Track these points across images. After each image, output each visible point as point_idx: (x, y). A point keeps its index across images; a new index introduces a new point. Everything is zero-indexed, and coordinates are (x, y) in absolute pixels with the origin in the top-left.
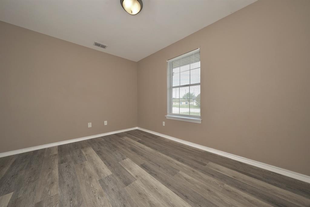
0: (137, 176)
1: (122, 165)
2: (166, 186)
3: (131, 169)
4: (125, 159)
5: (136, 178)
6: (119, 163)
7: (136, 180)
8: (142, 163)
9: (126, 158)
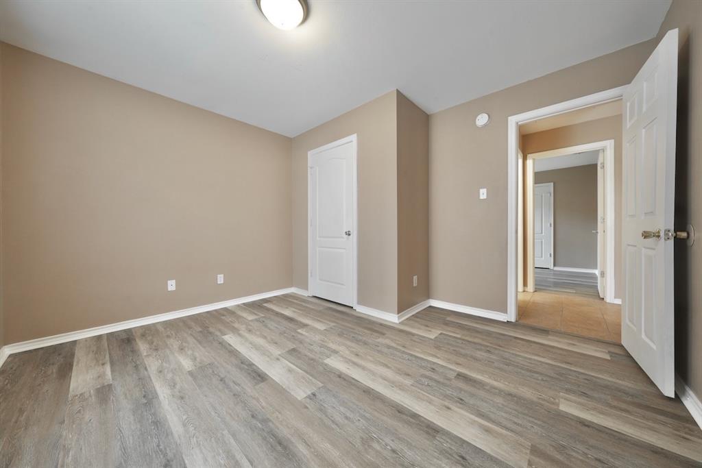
0: (278, 359)
1: (311, 378)
2: (237, 351)
3: (289, 371)
4: (309, 397)
5: (279, 357)
6: (321, 385)
7: (279, 355)
8: (262, 385)
9: (308, 400)
